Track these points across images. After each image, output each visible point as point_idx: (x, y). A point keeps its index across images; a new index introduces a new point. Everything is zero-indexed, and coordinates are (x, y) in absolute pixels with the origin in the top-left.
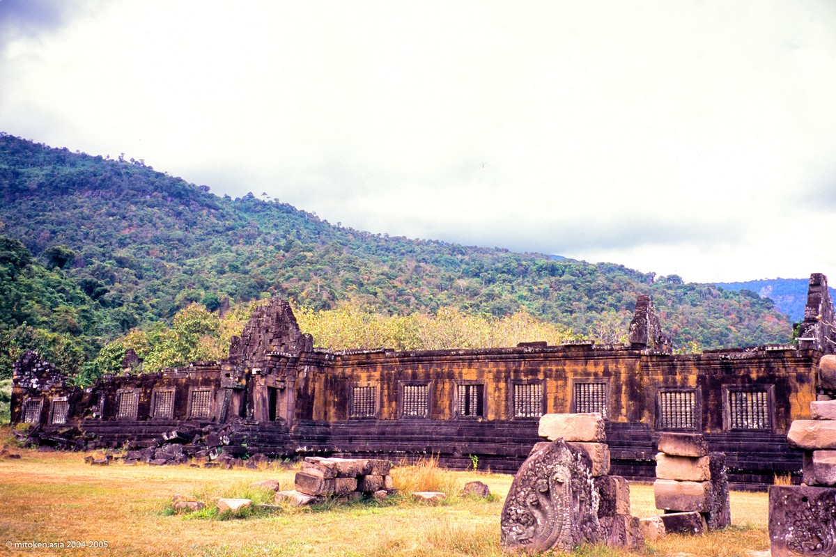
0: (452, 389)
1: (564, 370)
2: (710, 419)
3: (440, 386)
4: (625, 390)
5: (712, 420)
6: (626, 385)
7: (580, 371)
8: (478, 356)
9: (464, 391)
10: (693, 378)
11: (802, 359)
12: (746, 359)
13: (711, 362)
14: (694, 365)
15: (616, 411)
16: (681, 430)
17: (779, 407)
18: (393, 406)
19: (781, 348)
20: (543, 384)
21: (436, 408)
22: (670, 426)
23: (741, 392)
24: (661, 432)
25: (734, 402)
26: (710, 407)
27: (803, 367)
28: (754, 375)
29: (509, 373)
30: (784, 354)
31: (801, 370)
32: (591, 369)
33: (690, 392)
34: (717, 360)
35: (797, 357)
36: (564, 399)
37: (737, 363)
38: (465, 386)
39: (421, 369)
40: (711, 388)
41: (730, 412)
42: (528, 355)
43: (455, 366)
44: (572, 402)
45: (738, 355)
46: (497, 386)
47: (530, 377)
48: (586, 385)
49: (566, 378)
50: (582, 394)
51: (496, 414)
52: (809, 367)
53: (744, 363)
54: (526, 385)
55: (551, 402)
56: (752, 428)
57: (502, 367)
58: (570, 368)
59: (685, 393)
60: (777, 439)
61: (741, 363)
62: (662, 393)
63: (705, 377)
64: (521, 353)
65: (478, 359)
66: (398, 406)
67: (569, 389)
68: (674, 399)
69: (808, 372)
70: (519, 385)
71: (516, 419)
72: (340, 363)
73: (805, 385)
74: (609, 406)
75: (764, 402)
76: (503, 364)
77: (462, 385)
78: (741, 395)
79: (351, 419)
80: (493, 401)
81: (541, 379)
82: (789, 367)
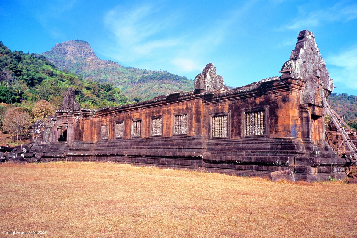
0: (131, 123)
1: (170, 110)
2: (234, 131)
3: (127, 122)
4: (194, 117)
5: (235, 131)
6: (195, 114)
7: (176, 109)
8: (139, 106)
9: (136, 124)
10: (227, 106)
11: (284, 86)
12: (253, 91)
13: (235, 95)
14: (227, 98)
15: (190, 130)
16: (221, 138)
17: (271, 120)
18: (113, 133)
19: (270, 80)
20: (162, 117)
21: (125, 133)
22: (216, 137)
23: (251, 112)
24: (211, 140)
25: (248, 119)
26: (235, 123)
27: (285, 91)
28: (258, 101)
29: (150, 113)
30: (273, 84)
31: (285, 93)
32: (181, 107)
33: (226, 116)
34: (238, 94)
35: (281, 85)
36: (170, 125)
37: (248, 94)
38: (136, 121)
39: (121, 115)
40: (235, 111)
41: (245, 125)
42: (156, 103)
43: (132, 112)
44: (173, 126)
45: (248, 89)
46: (146, 120)
47: (158, 115)
48: (179, 116)
49: (171, 113)
50: (178, 121)
51: (145, 135)
52: (290, 90)
53: (252, 94)
54: (157, 119)
55: (165, 127)
56: (257, 135)
57: (148, 111)
58: (173, 108)
59: (223, 116)
60: (269, 141)
61: (250, 94)
62: (212, 117)
63: (233, 105)
64: (153, 102)
65: (139, 108)
66: (114, 133)
67: (172, 119)
68: (218, 120)
69: (289, 95)
70: (154, 119)
71: (152, 137)
72: (98, 115)
73: (287, 103)
74: (188, 127)
75: (264, 118)
76: (148, 109)
77: (134, 121)
78: (252, 114)
79: (101, 140)
80: (144, 128)
81: (161, 115)
82: (277, 92)
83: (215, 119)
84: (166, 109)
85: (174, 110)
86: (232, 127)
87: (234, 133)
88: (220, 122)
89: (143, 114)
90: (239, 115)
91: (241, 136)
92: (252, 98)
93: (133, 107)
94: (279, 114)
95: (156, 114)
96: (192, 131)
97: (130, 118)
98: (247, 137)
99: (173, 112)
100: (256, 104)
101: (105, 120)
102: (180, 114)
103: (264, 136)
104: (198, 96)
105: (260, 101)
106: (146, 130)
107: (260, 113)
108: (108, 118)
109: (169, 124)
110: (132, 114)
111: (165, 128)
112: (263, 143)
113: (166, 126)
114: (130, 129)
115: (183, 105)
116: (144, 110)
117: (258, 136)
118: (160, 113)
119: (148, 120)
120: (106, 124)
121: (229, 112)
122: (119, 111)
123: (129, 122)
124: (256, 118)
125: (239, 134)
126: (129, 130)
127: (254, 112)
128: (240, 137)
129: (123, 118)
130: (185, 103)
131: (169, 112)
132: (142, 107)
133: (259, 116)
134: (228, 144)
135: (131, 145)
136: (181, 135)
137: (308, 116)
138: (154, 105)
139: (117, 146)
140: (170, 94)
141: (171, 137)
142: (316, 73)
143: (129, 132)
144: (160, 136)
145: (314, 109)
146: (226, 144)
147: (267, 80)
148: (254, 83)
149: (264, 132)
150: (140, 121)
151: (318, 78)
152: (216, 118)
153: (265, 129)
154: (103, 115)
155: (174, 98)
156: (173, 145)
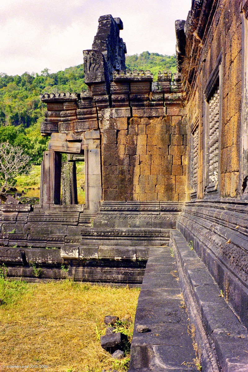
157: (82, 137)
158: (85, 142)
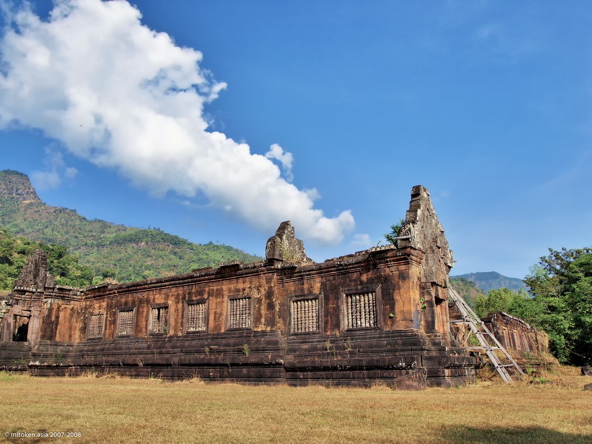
0: (148, 312)
1: (222, 289)
2: (330, 322)
3: (141, 310)
4: (265, 302)
6: (266, 296)
7: (233, 288)
8: (164, 284)
9: (157, 313)
10: (318, 285)
11: (402, 257)
12: (357, 263)
13: (330, 269)
14: (317, 274)
15: (257, 320)
16: (308, 334)
17: (385, 305)
18: (112, 328)
19: (383, 249)
20: (207, 302)
21: (137, 327)
22: (300, 331)
23: (355, 294)
24: (292, 337)
25: (350, 304)
26: (331, 310)
27: (404, 265)
28: (364, 278)
29: (185, 295)
30: (387, 254)
31: (403, 267)
32: (240, 286)
33: (315, 299)
34: (334, 267)
35: (397, 256)
36: (221, 314)
37: (350, 268)
38: (157, 308)
39: (130, 298)
40: (331, 293)
41: (346, 313)
42: (197, 279)
43: (151, 293)
44: (227, 315)
45: (350, 260)
46: (177, 306)
47: (199, 297)
48: (238, 300)
49: (223, 295)
50: (235, 308)
51: (175, 330)
52: (409, 264)
53: (356, 267)
54: (196, 304)
55: (212, 317)
56: (364, 326)
57: (180, 291)
58: (226, 287)
59: (311, 300)
60: (384, 335)
61: (353, 268)
62: (293, 302)
63: (326, 284)
64: (192, 277)
65: (165, 286)
66: (115, 328)
67: (225, 304)
68: (303, 306)
69: (409, 269)
70: (191, 305)
71: (188, 333)
72: (83, 297)
73: (406, 282)
74: (253, 316)
75: (374, 302)
76: (181, 288)
77: (155, 309)
78: (355, 297)
79: (87, 340)
80: (173, 319)
81: (206, 298)
82: (392, 266)
83: (297, 304)
84: (215, 288)
85: (230, 290)
86: (326, 316)
87: (329, 326)
88: (307, 309)
89: (172, 296)
90: (337, 298)
91: (341, 329)
92: (355, 273)
93: (153, 285)
94: (397, 297)
95: (196, 296)
96: (261, 323)
97: (148, 301)
98: (348, 330)
99: (226, 293)
100: (362, 283)
101: (97, 305)
102: (239, 297)
103: (374, 329)
104: (272, 269)
105: (367, 278)
106: (176, 323)
107: (368, 296)
108: (104, 302)
109: (219, 311)
110: (151, 297)
111: (213, 319)
112: (374, 338)
113: (215, 317)
114: (147, 321)
115: (244, 282)
116: (174, 290)
117: (366, 329)
118: (203, 295)
119: (180, 305)
120: (100, 312)
121: (320, 293)
122: (125, 291)
123: (145, 310)
124: (362, 303)
125: (337, 325)
126: (144, 323)
127: (359, 294)
128: (339, 330)
129: (134, 302)
130: (247, 279)
131: (219, 294)
132: (171, 285)
133: (366, 299)
134: (320, 342)
135: (149, 347)
136: (242, 330)
137: (431, 299)
138: (192, 282)
139: (120, 349)
140: (223, 265)
141: (224, 334)
142: (436, 242)
143: (144, 326)
144: (203, 332)
145: (437, 290)
146: (317, 341)
147: (378, 249)
148: (359, 252)
149: (375, 323)
150: (166, 308)
151: (439, 248)
152: (299, 303)
153: (376, 317)
154: (94, 297)
155: (229, 272)
156: (227, 345)
157: (32, 309)
158: (33, 312)
